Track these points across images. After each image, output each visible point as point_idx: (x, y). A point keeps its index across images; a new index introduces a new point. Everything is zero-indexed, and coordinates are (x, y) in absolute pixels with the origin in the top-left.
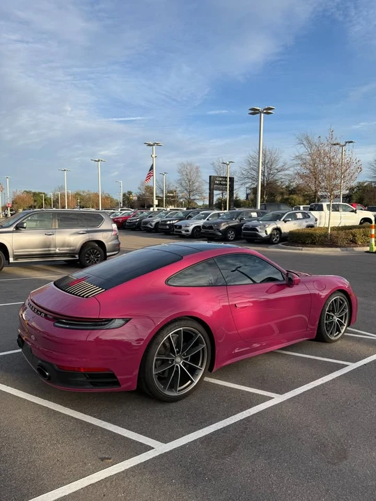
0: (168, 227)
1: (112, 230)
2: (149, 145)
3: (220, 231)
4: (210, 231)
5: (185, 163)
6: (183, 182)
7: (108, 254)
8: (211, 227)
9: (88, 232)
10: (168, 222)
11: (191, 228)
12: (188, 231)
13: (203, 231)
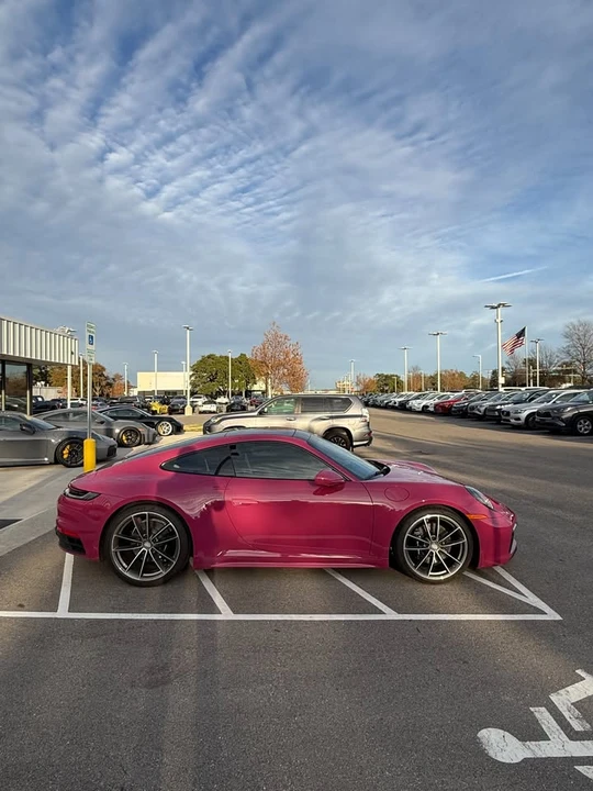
0: (497, 413)
1: (361, 416)
2: (493, 308)
3: (562, 420)
4: (548, 419)
5: (576, 323)
6: (572, 350)
7: (355, 444)
8: (547, 414)
9: (332, 418)
10: (498, 407)
11: (524, 415)
12: (519, 419)
13: (537, 419)
